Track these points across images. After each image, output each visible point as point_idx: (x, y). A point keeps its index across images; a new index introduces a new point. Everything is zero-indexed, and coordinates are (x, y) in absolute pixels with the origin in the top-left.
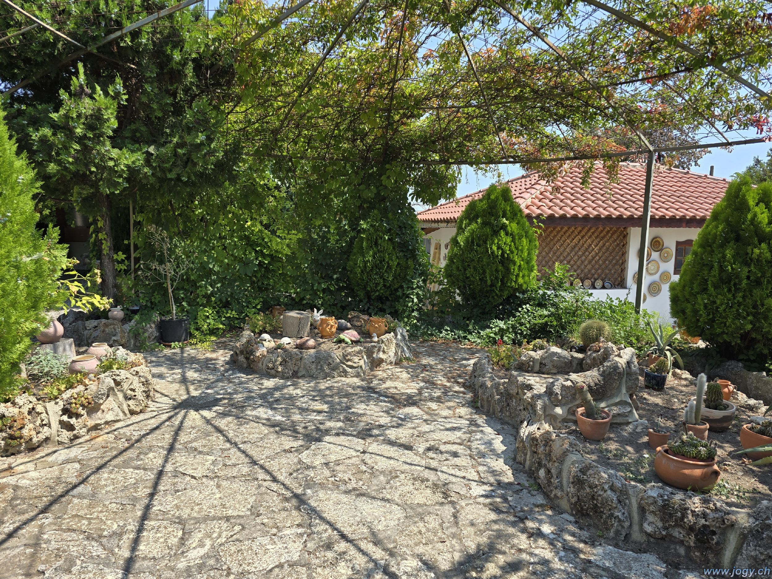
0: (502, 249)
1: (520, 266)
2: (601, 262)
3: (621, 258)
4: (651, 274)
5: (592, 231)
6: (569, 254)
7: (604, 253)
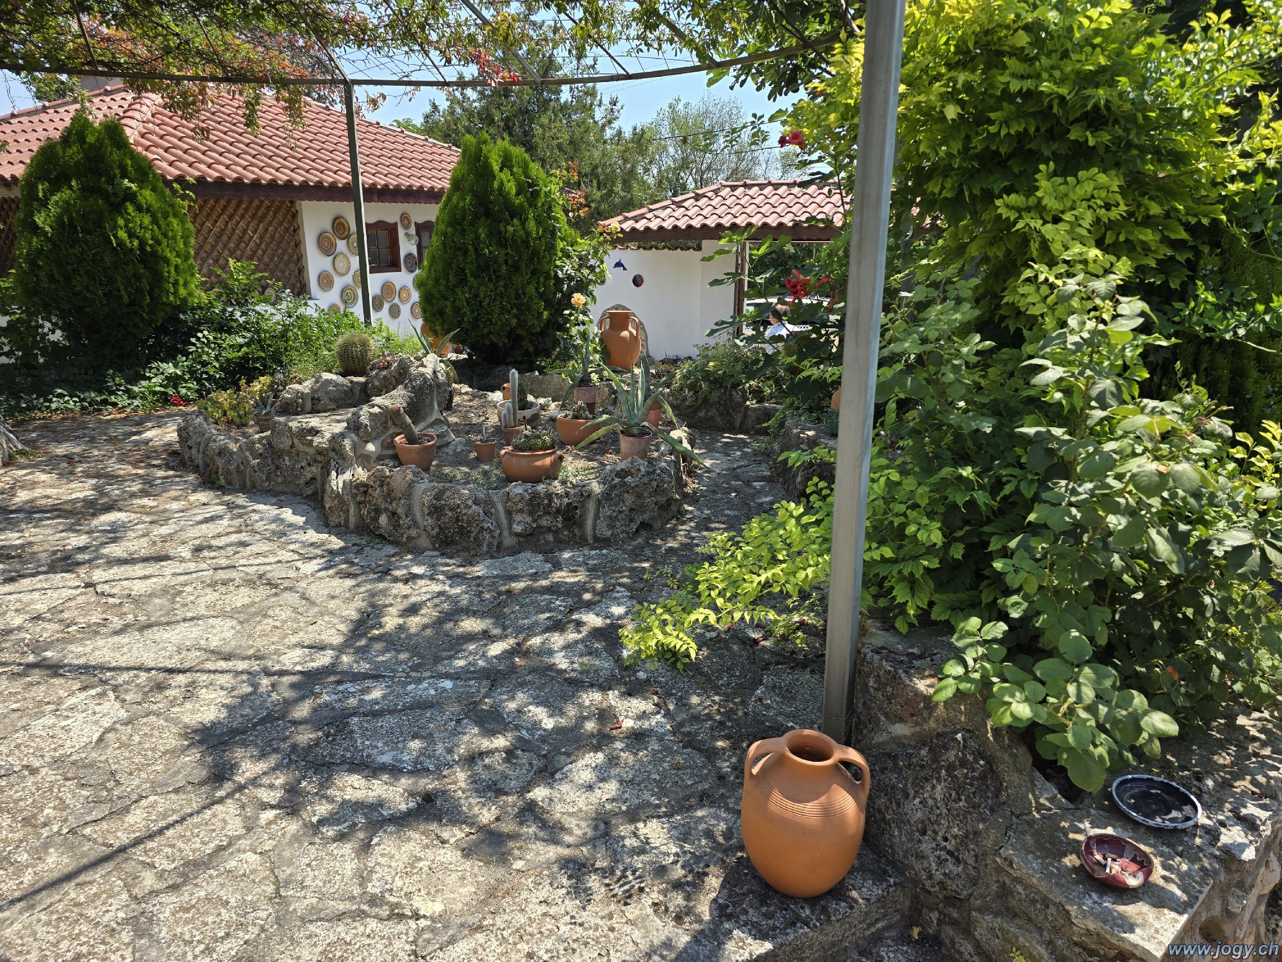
0: (138, 238)
1: (177, 267)
2: (266, 259)
3: (294, 251)
4: (342, 275)
5: (243, 206)
6: (213, 247)
7: (268, 244)
